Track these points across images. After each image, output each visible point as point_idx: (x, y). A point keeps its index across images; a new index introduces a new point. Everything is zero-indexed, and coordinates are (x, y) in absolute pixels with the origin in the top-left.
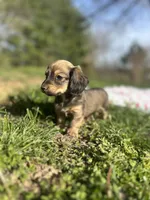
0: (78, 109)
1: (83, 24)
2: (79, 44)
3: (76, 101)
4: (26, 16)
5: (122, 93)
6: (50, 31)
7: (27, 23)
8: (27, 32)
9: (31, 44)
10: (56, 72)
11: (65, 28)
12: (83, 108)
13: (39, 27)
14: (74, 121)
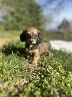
2: (38, 20)
5: (58, 44)
8: (12, 14)
11: (31, 12)
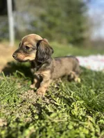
0: (46, 74)
1: (82, 9)
2: (79, 23)
3: (45, 67)
4: (42, 6)
6: (58, 16)
7: (42, 11)
8: (42, 17)
9: (45, 25)
10: (25, 43)
11: (69, 13)
12: (52, 72)
13: (51, 13)
14: (43, 82)
